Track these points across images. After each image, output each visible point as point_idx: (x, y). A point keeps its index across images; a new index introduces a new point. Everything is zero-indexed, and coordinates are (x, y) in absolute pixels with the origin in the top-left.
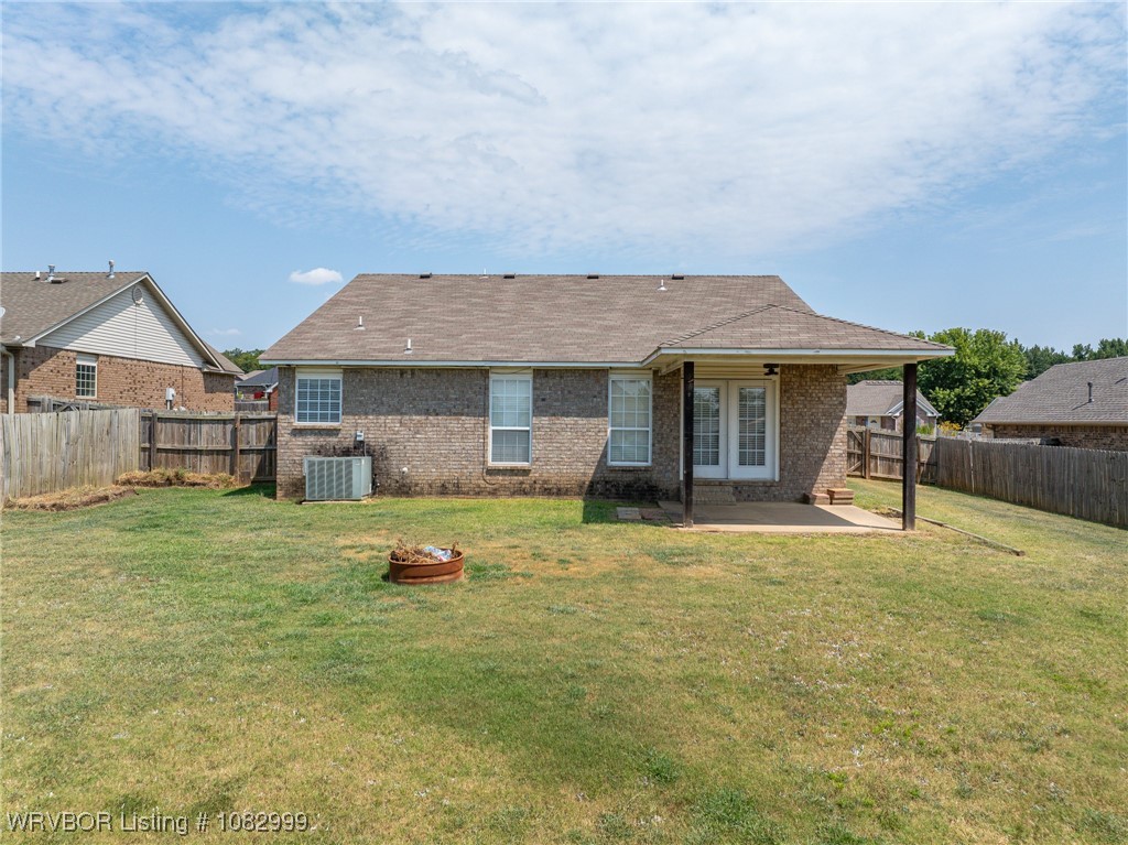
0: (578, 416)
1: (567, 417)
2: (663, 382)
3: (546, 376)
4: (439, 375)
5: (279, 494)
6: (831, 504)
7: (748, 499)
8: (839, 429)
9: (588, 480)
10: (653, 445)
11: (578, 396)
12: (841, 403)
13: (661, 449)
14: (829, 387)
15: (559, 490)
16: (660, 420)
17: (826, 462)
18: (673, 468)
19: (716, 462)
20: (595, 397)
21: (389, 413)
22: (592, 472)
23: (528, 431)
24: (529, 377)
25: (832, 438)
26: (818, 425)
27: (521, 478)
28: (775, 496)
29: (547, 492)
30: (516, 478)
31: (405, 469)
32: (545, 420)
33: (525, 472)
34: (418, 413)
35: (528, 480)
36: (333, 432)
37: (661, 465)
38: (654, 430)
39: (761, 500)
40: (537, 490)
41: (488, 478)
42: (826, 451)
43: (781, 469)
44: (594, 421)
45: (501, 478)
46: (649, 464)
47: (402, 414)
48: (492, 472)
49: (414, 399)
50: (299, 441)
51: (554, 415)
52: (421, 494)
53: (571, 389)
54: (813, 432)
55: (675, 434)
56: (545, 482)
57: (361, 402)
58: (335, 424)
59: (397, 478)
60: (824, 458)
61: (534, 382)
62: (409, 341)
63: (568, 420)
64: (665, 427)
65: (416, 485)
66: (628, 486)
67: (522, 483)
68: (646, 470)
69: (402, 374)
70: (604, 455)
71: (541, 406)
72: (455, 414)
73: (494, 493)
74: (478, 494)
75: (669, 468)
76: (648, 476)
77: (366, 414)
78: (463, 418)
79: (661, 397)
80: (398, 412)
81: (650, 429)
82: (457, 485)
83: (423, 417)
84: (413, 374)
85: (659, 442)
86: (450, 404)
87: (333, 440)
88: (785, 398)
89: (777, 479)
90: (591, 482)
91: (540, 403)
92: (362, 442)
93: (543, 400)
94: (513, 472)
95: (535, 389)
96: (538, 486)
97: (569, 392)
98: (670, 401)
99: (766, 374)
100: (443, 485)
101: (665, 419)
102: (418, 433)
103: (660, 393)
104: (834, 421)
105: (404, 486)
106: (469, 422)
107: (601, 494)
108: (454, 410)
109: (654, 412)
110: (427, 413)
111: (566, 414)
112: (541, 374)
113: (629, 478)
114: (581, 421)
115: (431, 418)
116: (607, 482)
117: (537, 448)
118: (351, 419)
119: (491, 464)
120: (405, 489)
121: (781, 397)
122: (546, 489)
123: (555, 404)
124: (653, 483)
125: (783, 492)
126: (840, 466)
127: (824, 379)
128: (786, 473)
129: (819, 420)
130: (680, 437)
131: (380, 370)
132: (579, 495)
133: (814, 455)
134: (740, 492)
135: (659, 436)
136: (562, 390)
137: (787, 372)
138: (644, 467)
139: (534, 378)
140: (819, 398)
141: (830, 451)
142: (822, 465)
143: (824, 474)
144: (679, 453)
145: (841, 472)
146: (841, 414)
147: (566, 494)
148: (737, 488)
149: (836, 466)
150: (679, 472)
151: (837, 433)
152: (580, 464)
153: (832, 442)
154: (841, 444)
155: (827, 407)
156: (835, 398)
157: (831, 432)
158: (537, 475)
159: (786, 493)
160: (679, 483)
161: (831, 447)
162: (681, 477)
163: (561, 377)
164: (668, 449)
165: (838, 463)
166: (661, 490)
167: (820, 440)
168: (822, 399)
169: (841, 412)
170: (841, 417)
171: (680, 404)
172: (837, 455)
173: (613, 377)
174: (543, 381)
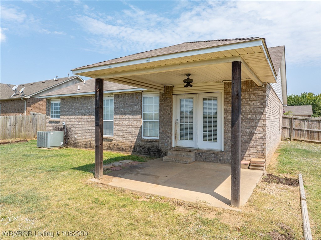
0: (130, 115)
1: (126, 115)
2: (164, 97)
3: (118, 97)
6: (249, 168)
7: (205, 160)
8: (261, 121)
9: (133, 145)
10: (160, 129)
11: (130, 105)
12: (262, 104)
13: (163, 131)
14: (254, 94)
15: (123, 149)
16: (163, 116)
17: (252, 142)
18: (168, 141)
19: (191, 138)
20: (136, 106)
21: (72, 115)
22: (135, 141)
23: (113, 122)
25: (256, 126)
26: (247, 118)
27: (110, 142)
28: (220, 160)
30: (108, 142)
31: (76, 137)
32: (118, 117)
33: (111, 140)
34: (79, 115)
35: (112, 143)
36: (58, 122)
37: (163, 139)
38: (160, 121)
39: (212, 162)
40: (115, 148)
42: (252, 135)
43: (225, 145)
44: (135, 117)
46: (158, 138)
47: (75, 115)
49: (78, 109)
50: (51, 125)
51: (121, 114)
52: (80, 147)
53: (127, 102)
55: (169, 123)
56: (118, 145)
57: (65, 111)
58: (58, 119)
59: (74, 140)
60: (251, 139)
61: (114, 100)
62: (79, 86)
63: (126, 117)
64: (165, 120)
65: (79, 143)
66: (149, 149)
67: (110, 145)
68: (156, 141)
69: (75, 99)
70: (140, 133)
71: (117, 111)
72: (90, 115)
75: (167, 141)
76: (157, 144)
77: (66, 115)
78: (92, 116)
79: (163, 104)
80: (74, 114)
81: (158, 121)
82: (90, 144)
83: (81, 116)
84: (78, 99)
85: (162, 127)
86: (88, 111)
87: (58, 125)
88: (226, 103)
89: (223, 150)
90: (135, 146)
91: (116, 109)
92: (65, 126)
93: (117, 108)
95: (115, 103)
96: (115, 146)
97: (126, 104)
98: (167, 106)
100: (86, 144)
101: (165, 116)
102: (79, 122)
103: (162, 103)
104: (257, 116)
105: (75, 143)
107: (138, 152)
108: (89, 113)
109: (160, 112)
110: (82, 114)
111: (125, 114)
113: (149, 145)
114: (131, 117)
115: (83, 116)
116: (140, 146)
117: (115, 129)
118: (63, 117)
120: (76, 145)
121: (225, 102)
122: (118, 148)
123: (122, 109)
124: (159, 148)
125: (225, 158)
126: (261, 144)
127: (251, 90)
128: (227, 147)
129: (247, 115)
130: (172, 125)
131: (69, 98)
132: (130, 151)
133: (244, 137)
134: (201, 156)
135: (162, 124)
136: (124, 103)
137: (227, 87)
138: (156, 140)
139: (114, 98)
140: (247, 101)
141: (254, 135)
142: (250, 143)
143: (251, 148)
144: (171, 133)
145: (262, 148)
146: (262, 111)
147: (125, 151)
148: (199, 154)
149: (259, 144)
150: (171, 143)
151: (260, 123)
152: (130, 137)
153: (256, 129)
154: (262, 130)
155: (252, 107)
156: (258, 101)
157: (256, 122)
158: (115, 141)
159: (227, 159)
160: (171, 149)
161: (256, 132)
162: (173, 146)
163: (124, 97)
164: (166, 131)
165: (260, 142)
166: (163, 152)
167: (248, 127)
168: (249, 102)
169: (262, 110)
170: (263, 113)
171: (172, 108)
172: (259, 137)
173: (144, 96)
174: (117, 99)
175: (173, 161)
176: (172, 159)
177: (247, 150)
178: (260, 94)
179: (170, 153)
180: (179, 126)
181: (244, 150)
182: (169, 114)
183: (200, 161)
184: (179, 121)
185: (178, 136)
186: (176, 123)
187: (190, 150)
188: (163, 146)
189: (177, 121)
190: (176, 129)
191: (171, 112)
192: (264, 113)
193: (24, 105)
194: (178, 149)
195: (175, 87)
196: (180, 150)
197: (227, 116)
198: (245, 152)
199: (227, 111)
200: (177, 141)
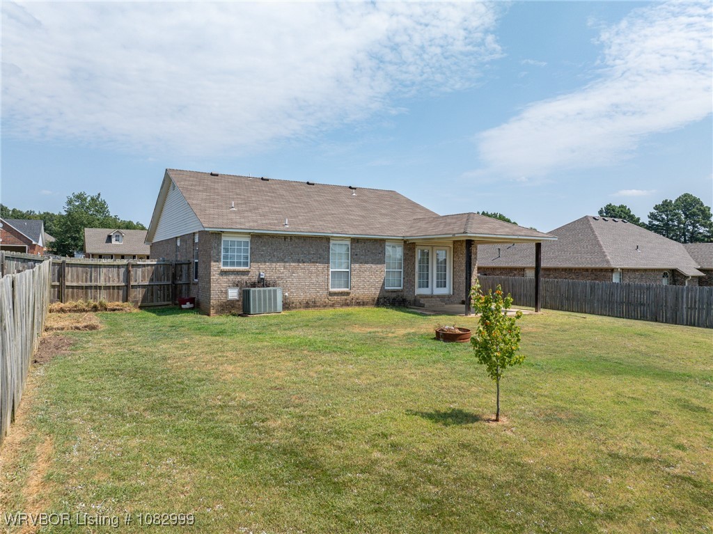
0: (372, 263)
1: (367, 264)
3: (358, 242)
4: (304, 240)
5: (212, 312)
9: (376, 297)
10: (404, 278)
11: (372, 253)
12: (475, 258)
15: (364, 302)
18: (413, 290)
20: (379, 254)
21: (278, 262)
22: (378, 293)
23: (348, 272)
24: (349, 243)
27: (346, 297)
28: (452, 302)
29: (358, 304)
30: (343, 297)
31: (287, 294)
32: (357, 266)
33: (348, 294)
34: (294, 262)
35: (348, 298)
36: (245, 273)
38: (404, 271)
40: (354, 303)
41: (330, 297)
43: (453, 289)
44: (379, 266)
45: (336, 297)
46: (402, 288)
47: (285, 262)
48: (331, 294)
49: (292, 254)
50: (225, 279)
51: (361, 263)
52: (295, 308)
53: (369, 249)
55: (413, 273)
56: (357, 299)
57: (262, 255)
58: (246, 268)
61: (351, 245)
63: (368, 266)
64: (410, 269)
65: (293, 303)
66: (394, 299)
67: (346, 300)
68: (402, 291)
69: (285, 239)
70: (384, 284)
71: (355, 258)
72: (313, 262)
73: (333, 306)
74: (325, 306)
75: (411, 290)
76: (402, 294)
77: (265, 262)
78: (317, 264)
79: (407, 254)
80: (283, 261)
81: (402, 270)
82: (314, 302)
83: (297, 264)
84: (291, 239)
85: (407, 276)
86: (310, 257)
87: (245, 278)
89: (452, 294)
90: (378, 298)
92: (263, 279)
93: (356, 255)
94: (342, 294)
95: (352, 249)
96: (354, 301)
97: (368, 251)
98: (411, 256)
100: (307, 303)
101: (409, 265)
102: (293, 273)
103: (406, 252)
105: (286, 304)
106: (320, 266)
107: (382, 304)
108: (312, 260)
109: (404, 262)
110: (299, 261)
112: (355, 241)
113: (394, 295)
114: (374, 266)
115: (300, 264)
116: (385, 298)
117: (354, 280)
118: (255, 265)
119: (332, 290)
120: (287, 306)
121: (454, 255)
122: (357, 302)
123: (362, 257)
124: (404, 297)
125: (455, 299)
128: (455, 291)
130: (415, 274)
132: (372, 305)
136: (365, 250)
137: (456, 242)
139: (351, 243)
144: (415, 282)
147: (367, 305)
150: (415, 291)
152: (372, 289)
154: (476, 277)
156: (473, 256)
158: (353, 295)
161: (472, 278)
162: (416, 294)
163: (364, 243)
164: (410, 280)
171: (415, 258)
173: (387, 244)
174: (357, 245)
182: (413, 264)
184: (418, 271)
185: (417, 285)
188: (408, 295)
190: (416, 278)
197: (456, 266)
199: (456, 262)
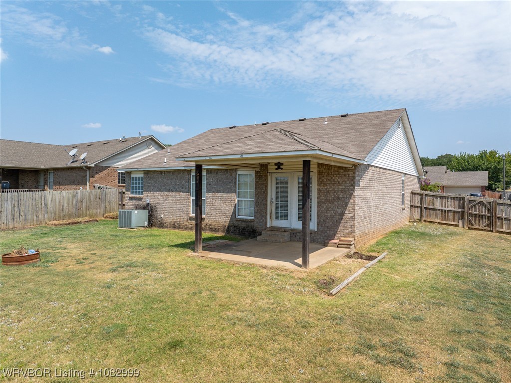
0: (223, 192)
1: (219, 193)
2: (259, 174)
3: (211, 173)
4: (173, 174)
6: (338, 246)
7: (299, 240)
8: (351, 201)
9: (227, 224)
10: (255, 208)
11: (223, 182)
12: (352, 185)
13: (258, 210)
14: (345, 175)
15: (215, 229)
16: (258, 195)
17: (343, 221)
18: (263, 221)
19: (286, 218)
20: (230, 183)
21: (157, 191)
22: (228, 221)
23: (205, 200)
25: (346, 207)
26: (338, 198)
28: (314, 240)
29: (211, 230)
31: (162, 216)
32: (210, 194)
33: (203, 219)
34: (166, 191)
35: (204, 223)
36: (140, 199)
37: (258, 219)
38: (255, 200)
40: (207, 228)
41: (189, 221)
42: (343, 215)
43: (318, 225)
44: (229, 195)
46: (253, 218)
47: (161, 191)
48: (191, 219)
49: (165, 185)
50: (131, 202)
51: (213, 192)
52: (167, 227)
54: (335, 203)
55: (265, 202)
56: (210, 225)
57: (149, 186)
58: (141, 196)
59: (160, 219)
60: (342, 219)
61: (206, 176)
62: (165, 159)
63: (219, 194)
64: (260, 199)
65: (166, 223)
66: (244, 229)
68: (251, 221)
69: (161, 174)
70: (234, 212)
72: (179, 191)
73: (191, 229)
74: (186, 228)
75: (262, 220)
76: (252, 224)
77: (150, 191)
78: (181, 193)
79: (258, 182)
80: (159, 190)
81: (253, 199)
82: (179, 224)
83: (168, 193)
84: (164, 173)
85: (257, 207)
86: (177, 187)
87: (140, 202)
88: (320, 183)
89: (316, 230)
90: (228, 226)
91: (209, 186)
92: (149, 203)
93: (210, 185)
95: (207, 179)
96: (207, 226)
97: (220, 180)
98: (262, 184)
99: (277, 169)
100: (174, 224)
101: (260, 194)
102: (166, 200)
103: (257, 180)
104: (348, 196)
105: (161, 223)
106: (183, 195)
107: (232, 232)
108: (178, 190)
109: (255, 191)
110: (169, 191)
111: (218, 192)
112: (209, 172)
113: (244, 225)
114: (224, 195)
115: (170, 193)
116: (234, 226)
117: (207, 208)
118: (146, 194)
119: (191, 215)
120: (162, 225)
121: (318, 182)
122: (210, 228)
123: (214, 186)
124: (254, 228)
125: (318, 237)
126: (351, 224)
127: (342, 171)
128: (320, 227)
129: (339, 195)
130: (267, 204)
131: (154, 172)
132: (223, 232)
133: (336, 217)
134: (295, 236)
135: (257, 204)
136: (217, 179)
137: (320, 167)
138: (251, 219)
139: (206, 174)
140: (339, 182)
141: (345, 215)
142: (340, 223)
143: (342, 228)
144: (266, 213)
145: (351, 228)
146: (352, 192)
147: (218, 231)
148: (294, 233)
149: (349, 224)
150: (266, 223)
151: (349, 203)
152: (224, 216)
153: (346, 209)
154: (352, 210)
155: (343, 187)
156: (348, 182)
157: (346, 203)
158: (207, 221)
159: (320, 238)
160: (266, 228)
161: (346, 212)
162: (269, 226)
163: (216, 173)
164: (261, 210)
165: (350, 222)
166: (258, 232)
167: (339, 207)
168: (341, 182)
169: (352, 190)
170: (352, 194)
171: (267, 186)
172: (350, 217)
173: (238, 173)
174: (210, 175)
175: (267, 241)
176: (266, 238)
177: (338, 229)
178: (351, 175)
179: (265, 233)
180: (274, 205)
181: (336, 230)
182: (264, 192)
183: (294, 241)
184: (274, 200)
185: (274, 216)
186: (272, 202)
187: (286, 230)
188: (258, 226)
189: (273, 200)
190: (271, 208)
191: (267, 190)
192: (354, 194)
193: (86, 175)
194: (273, 229)
195: (270, 165)
196: (275, 230)
197: (320, 196)
198: (337, 232)
199: (320, 191)
200: (272, 221)
